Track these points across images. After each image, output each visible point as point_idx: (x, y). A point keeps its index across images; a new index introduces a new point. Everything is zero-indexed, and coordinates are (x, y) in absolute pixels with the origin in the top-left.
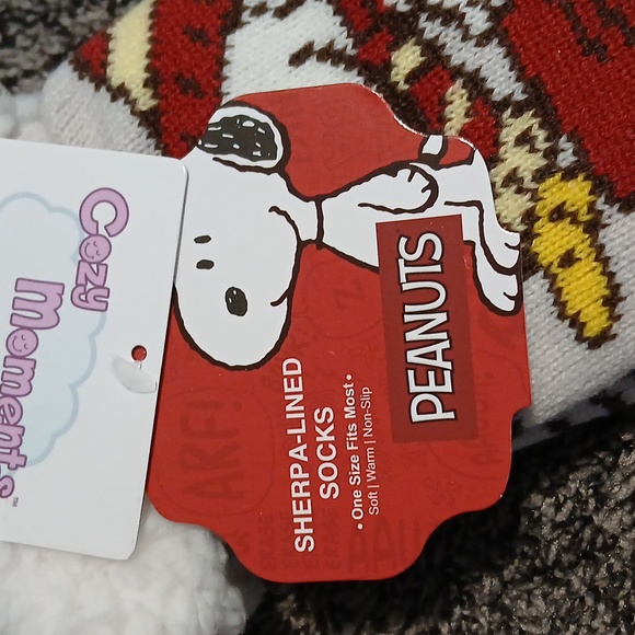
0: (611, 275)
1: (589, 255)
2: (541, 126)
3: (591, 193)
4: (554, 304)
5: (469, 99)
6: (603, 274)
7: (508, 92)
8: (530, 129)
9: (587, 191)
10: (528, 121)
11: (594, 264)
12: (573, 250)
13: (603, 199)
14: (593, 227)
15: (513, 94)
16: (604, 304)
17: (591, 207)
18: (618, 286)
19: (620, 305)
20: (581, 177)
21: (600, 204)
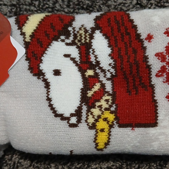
0: (109, 139)
1: (107, 132)
2: (112, 100)
3: (114, 119)
4: (94, 138)
5: (100, 87)
6: (108, 137)
8: (109, 99)
9: (113, 118)
10: (109, 98)
11: (107, 134)
12: (104, 129)
13: (116, 122)
14: (111, 126)
16: (105, 144)
17: (113, 122)
18: (110, 142)
19: (108, 146)
20: (114, 114)
21: (115, 123)
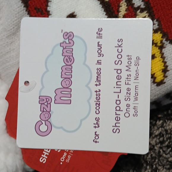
0: (165, 63)
1: (159, 56)
5: (127, 6)
6: (163, 62)
7: (139, 5)
9: (161, 37)
10: (145, 14)
11: (161, 59)
12: (155, 54)
13: (165, 39)
14: (161, 47)
15: (140, 6)
16: (162, 72)
17: (161, 42)
18: (167, 66)
19: (167, 73)
20: (159, 33)
21: (164, 41)
